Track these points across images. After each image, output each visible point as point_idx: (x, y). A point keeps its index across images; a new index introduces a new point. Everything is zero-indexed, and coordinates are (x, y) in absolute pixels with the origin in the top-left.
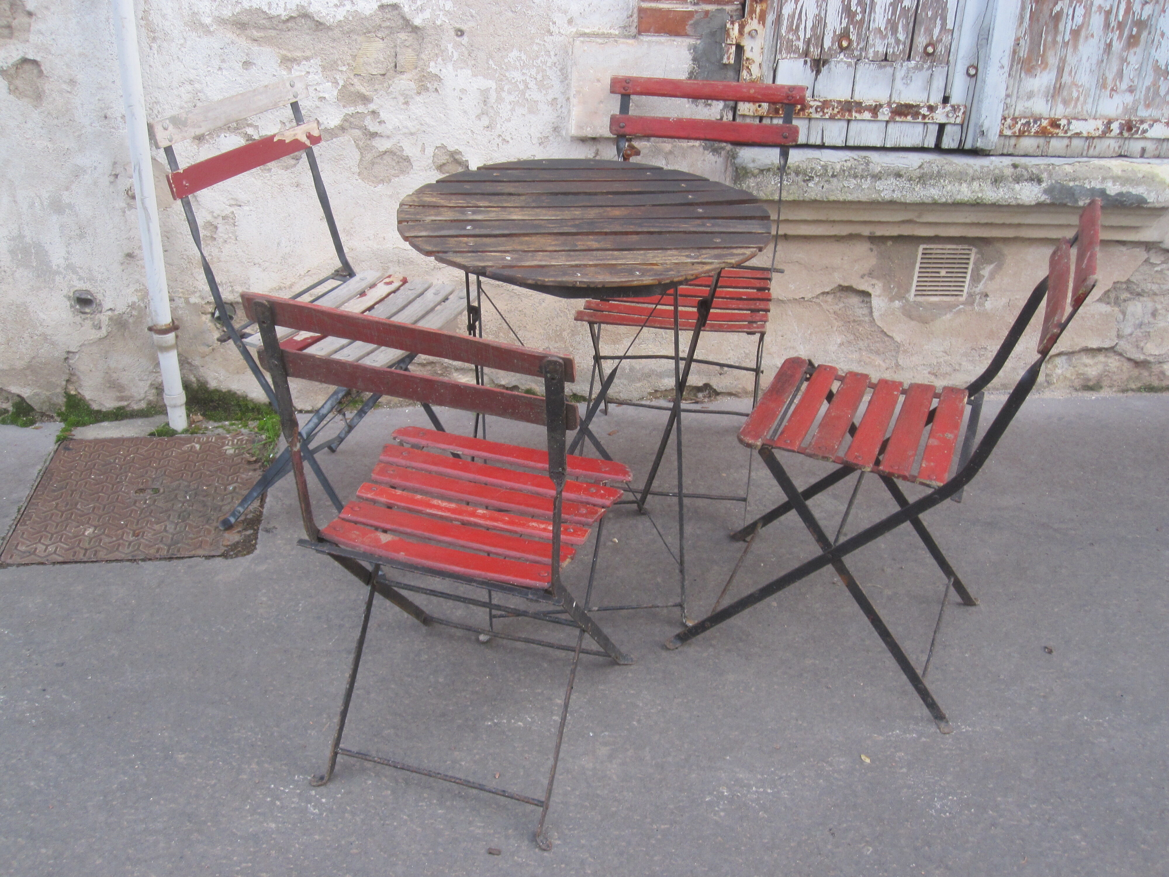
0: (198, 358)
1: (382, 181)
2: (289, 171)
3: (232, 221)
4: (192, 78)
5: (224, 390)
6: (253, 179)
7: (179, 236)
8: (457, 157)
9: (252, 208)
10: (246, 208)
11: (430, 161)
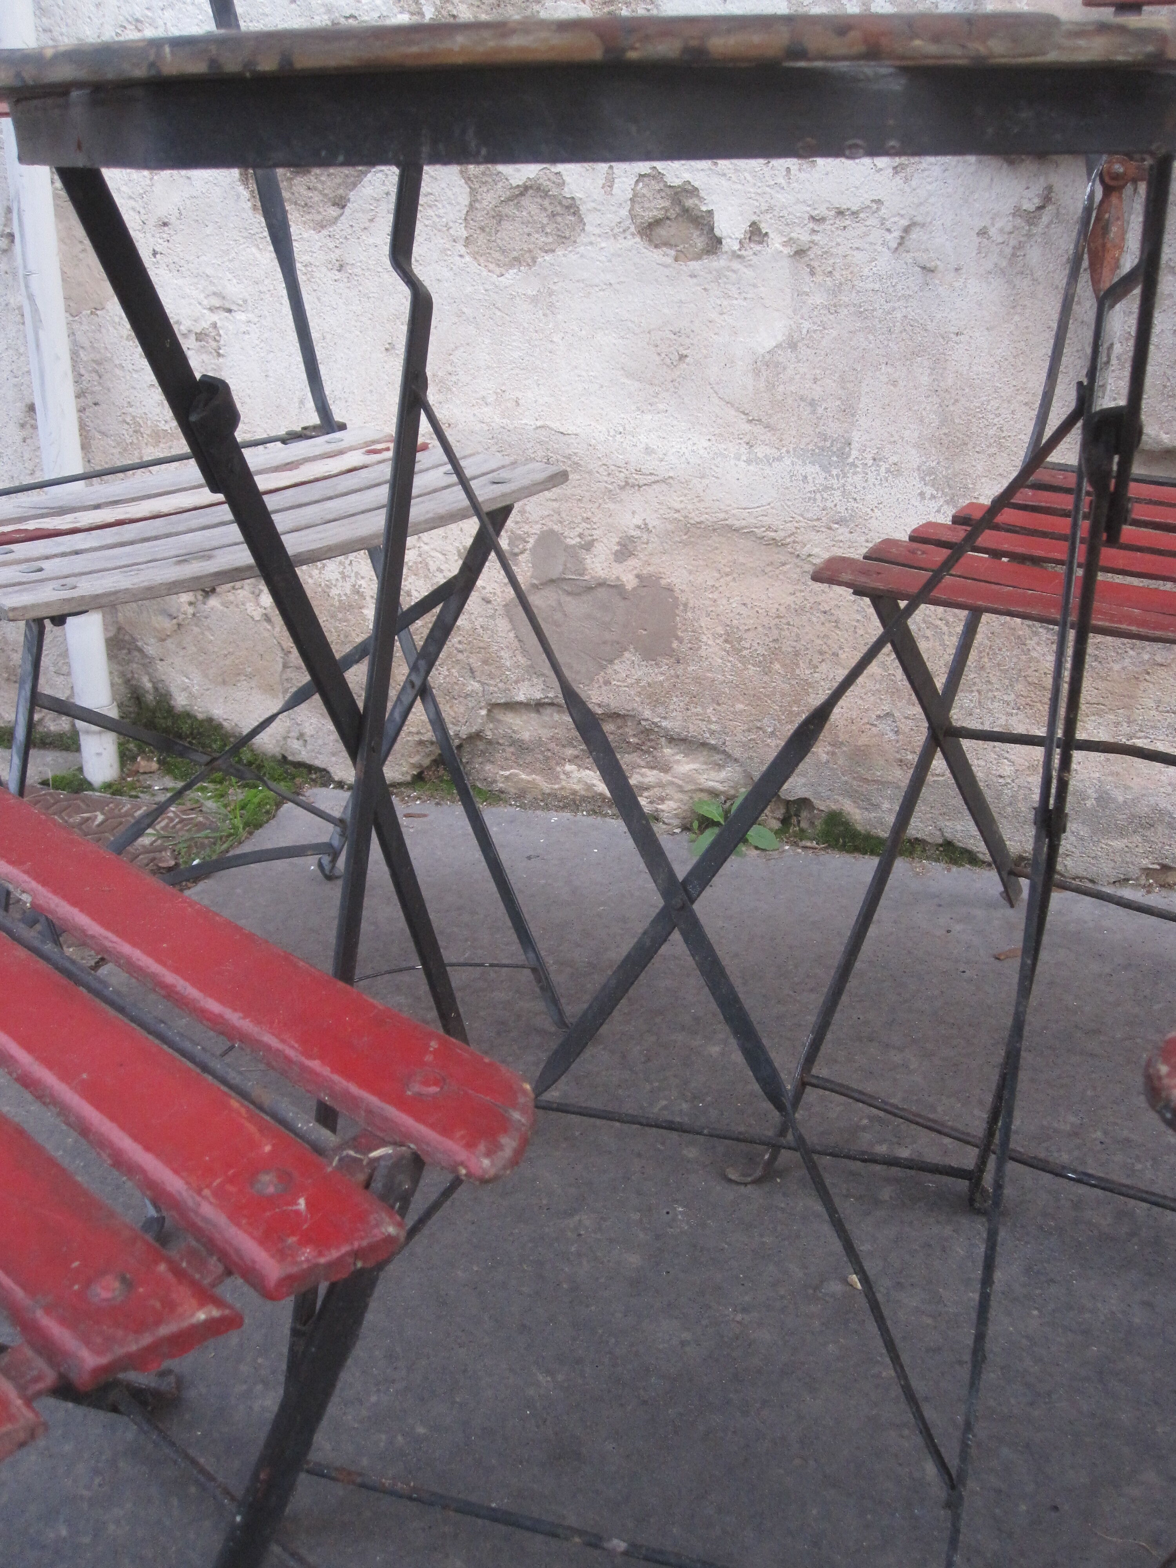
0: (153, 641)
1: (517, 261)
2: (325, 232)
3: (214, 344)
4: (138, 15)
5: (200, 716)
6: (254, 250)
7: (118, 372)
8: (690, 203)
9: (251, 316)
10: (241, 316)
11: (624, 212)
